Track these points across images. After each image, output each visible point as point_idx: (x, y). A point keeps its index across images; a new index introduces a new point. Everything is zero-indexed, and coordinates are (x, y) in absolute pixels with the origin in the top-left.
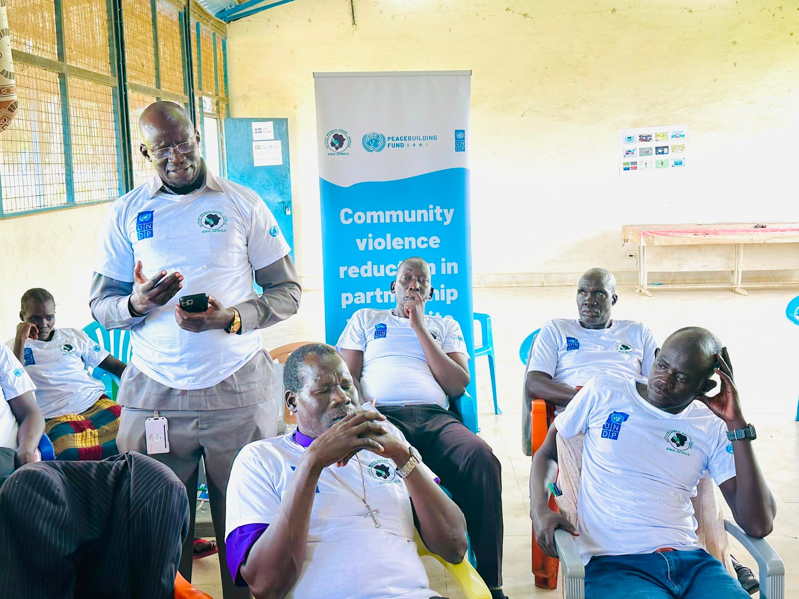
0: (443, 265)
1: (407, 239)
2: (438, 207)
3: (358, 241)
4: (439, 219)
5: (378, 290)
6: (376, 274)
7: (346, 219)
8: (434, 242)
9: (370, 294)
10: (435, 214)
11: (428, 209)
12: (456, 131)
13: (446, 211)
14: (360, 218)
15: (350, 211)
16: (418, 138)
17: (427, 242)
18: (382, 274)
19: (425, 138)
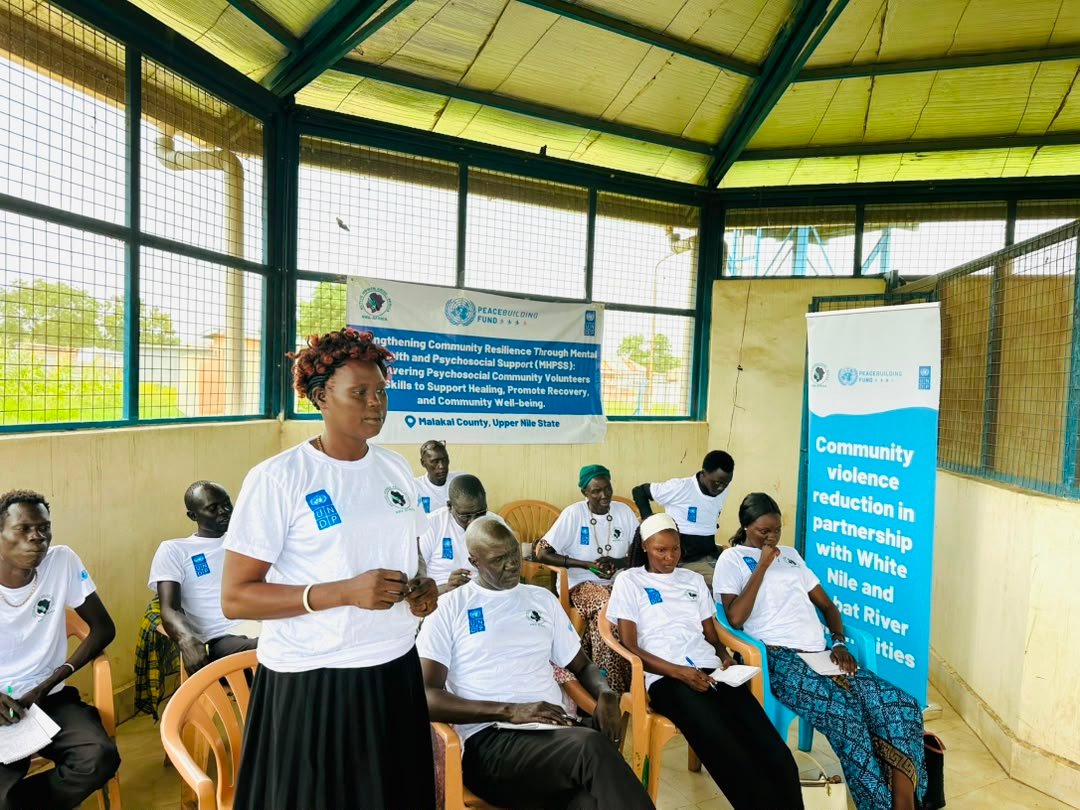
0: (900, 509)
1: (871, 476)
2: (899, 447)
3: (829, 469)
4: (900, 459)
5: (844, 521)
6: (843, 506)
7: (821, 447)
8: (894, 483)
9: (836, 524)
10: (896, 454)
11: (890, 448)
12: (921, 368)
13: (905, 452)
14: (832, 447)
15: (824, 440)
16: (885, 374)
17: (888, 482)
18: (847, 506)
19: (891, 374)
